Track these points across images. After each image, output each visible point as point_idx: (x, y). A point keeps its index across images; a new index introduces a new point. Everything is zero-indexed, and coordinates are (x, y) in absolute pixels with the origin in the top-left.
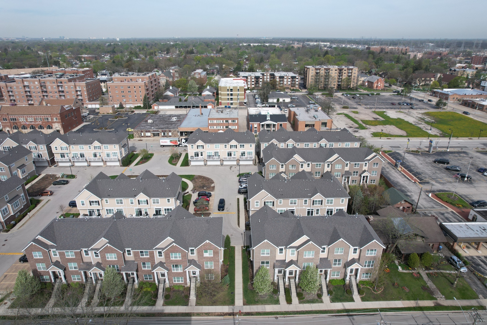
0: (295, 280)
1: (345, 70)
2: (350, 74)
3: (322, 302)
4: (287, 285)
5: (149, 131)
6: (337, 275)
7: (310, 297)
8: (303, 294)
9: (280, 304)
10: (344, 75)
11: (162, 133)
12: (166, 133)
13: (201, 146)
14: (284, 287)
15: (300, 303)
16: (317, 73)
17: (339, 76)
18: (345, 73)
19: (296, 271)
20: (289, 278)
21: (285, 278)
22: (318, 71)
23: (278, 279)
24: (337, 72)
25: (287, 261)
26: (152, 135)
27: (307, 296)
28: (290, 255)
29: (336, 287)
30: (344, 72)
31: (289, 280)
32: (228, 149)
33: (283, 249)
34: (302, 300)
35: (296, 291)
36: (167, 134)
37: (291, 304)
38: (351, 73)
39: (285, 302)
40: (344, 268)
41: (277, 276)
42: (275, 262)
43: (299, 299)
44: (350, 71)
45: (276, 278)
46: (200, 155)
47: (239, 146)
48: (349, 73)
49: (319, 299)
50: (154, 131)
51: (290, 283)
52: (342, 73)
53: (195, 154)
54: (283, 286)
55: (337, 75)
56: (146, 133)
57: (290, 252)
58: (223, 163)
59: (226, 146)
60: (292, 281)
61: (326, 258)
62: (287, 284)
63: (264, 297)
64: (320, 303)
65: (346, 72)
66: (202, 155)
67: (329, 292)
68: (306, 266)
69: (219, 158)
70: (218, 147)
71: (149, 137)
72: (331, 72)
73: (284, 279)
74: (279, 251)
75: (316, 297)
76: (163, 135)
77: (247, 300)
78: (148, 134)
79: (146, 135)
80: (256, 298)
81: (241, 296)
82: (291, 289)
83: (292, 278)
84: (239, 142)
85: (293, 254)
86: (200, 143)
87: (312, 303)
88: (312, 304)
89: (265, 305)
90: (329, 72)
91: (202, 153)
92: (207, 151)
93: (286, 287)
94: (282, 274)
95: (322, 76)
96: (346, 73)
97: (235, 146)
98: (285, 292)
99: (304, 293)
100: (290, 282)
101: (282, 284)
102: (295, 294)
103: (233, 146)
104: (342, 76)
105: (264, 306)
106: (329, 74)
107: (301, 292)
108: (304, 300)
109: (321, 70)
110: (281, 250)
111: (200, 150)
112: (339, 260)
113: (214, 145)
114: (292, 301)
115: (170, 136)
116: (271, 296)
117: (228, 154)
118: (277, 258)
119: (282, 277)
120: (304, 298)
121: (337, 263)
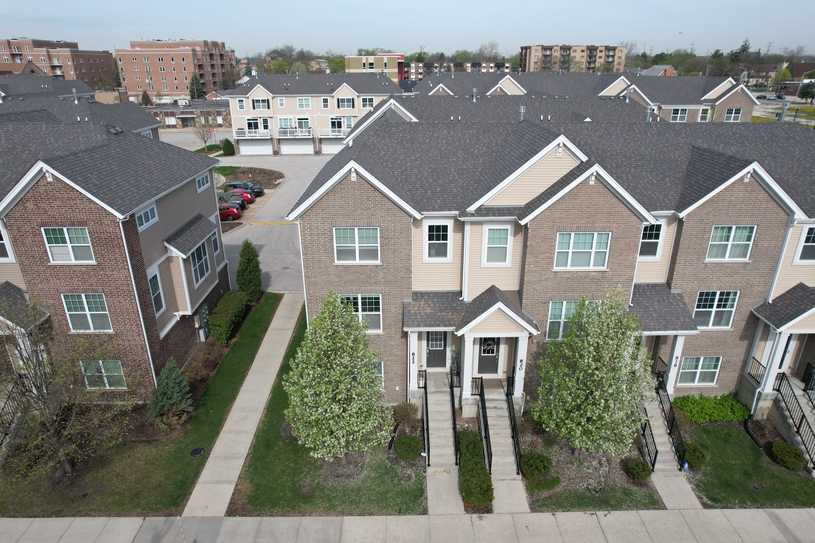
0: (509, 394)
1: (601, 51)
2: (610, 60)
3: (654, 502)
4: (468, 420)
5: (173, 114)
6: (706, 377)
7: (589, 476)
8: (549, 461)
9: (425, 512)
10: (598, 60)
11: (202, 119)
12: (210, 118)
13: (263, 101)
14: (454, 428)
15: (536, 506)
16: (545, 56)
17: (589, 63)
18: (600, 57)
19: (513, 343)
20: (480, 386)
21: (460, 386)
22: (548, 53)
23: (425, 388)
24: (585, 54)
25: (467, 297)
26: (180, 123)
27: (571, 471)
28: (485, 263)
29: (708, 432)
30: (599, 54)
31: (482, 395)
32: (333, 112)
33: (445, 228)
34: (545, 494)
35: (516, 444)
36: (213, 119)
37: (489, 510)
38: (613, 56)
39: (456, 504)
40: (742, 338)
41: (422, 374)
42: (408, 300)
43: (530, 489)
44: (611, 53)
45: (414, 385)
46: (261, 125)
47: (359, 102)
48: (608, 56)
49: (635, 489)
50: (182, 113)
51: (484, 408)
52: (596, 56)
53: (250, 125)
54: (450, 424)
55: (584, 60)
56: (166, 119)
57: (485, 245)
58: (320, 148)
59: (325, 101)
60: (495, 397)
61: (662, 285)
62: (469, 411)
63: (349, 476)
64: (646, 507)
65: (603, 54)
66: (266, 127)
67: (683, 455)
68: (563, 320)
69: (309, 132)
70: (307, 105)
71: (174, 126)
72: (572, 54)
73: (456, 391)
74: (426, 242)
75: (619, 479)
76: (203, 122)
77: (258, 486)
78: (171, 121)
79: (167, 123)
80: (309, 479)
81: (235, 468)
82: (487, 437)
83: (497, 384)
84: (359, 91)
85: (497, 254)
86: (260, 92)
87: (601, 508)
88: (600, 513)
89: (343, 513)
90: (570, 54)
91: (265, 121)
92: (280, 117)
93: (461, 425)
94: (447, 369)
95: (555, 63)
96: (603, 58)
97: (348, 100)
98: (457, 449)
99: (556, 455)
100: (483, 400)
101: (441, 413)
102: (511, 459)
103: (343, 100)
104: (595, 62)
105: (339, 518)
106: (569, 59)
107: (540, 449)
108: (559, 489)
109: (553, 50)
110: (438, 233)
111: (261, 113)
112: (725, 298)
113: (296, 100)
114: (491, 498)
115: (220, 126)
116: (387, 471)
117: (333, 124)
118: (419, 285)
119: (447, 381)
120: (557, 481)
121: (714, 309)
